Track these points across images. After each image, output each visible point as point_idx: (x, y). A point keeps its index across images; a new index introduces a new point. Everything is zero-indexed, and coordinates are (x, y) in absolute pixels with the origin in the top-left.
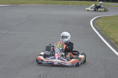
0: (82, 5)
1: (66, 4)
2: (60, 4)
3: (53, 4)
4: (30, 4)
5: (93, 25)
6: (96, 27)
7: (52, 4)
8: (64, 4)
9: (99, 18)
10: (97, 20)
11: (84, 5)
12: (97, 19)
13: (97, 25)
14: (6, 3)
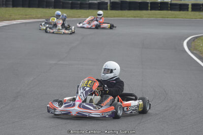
0: (165, 18)
1: (137, 17)
2: (129, 17)
3: (117, 17)
4: (79, 17)
5: (189, 49)
6: (195, 52)
7: (114, 17)
8: (135, 17)
9: (197, 38)
10: (194, 41)
11: (168, 18)
12: (194, 39)
13: (196, 50)
14: (39, 16)
